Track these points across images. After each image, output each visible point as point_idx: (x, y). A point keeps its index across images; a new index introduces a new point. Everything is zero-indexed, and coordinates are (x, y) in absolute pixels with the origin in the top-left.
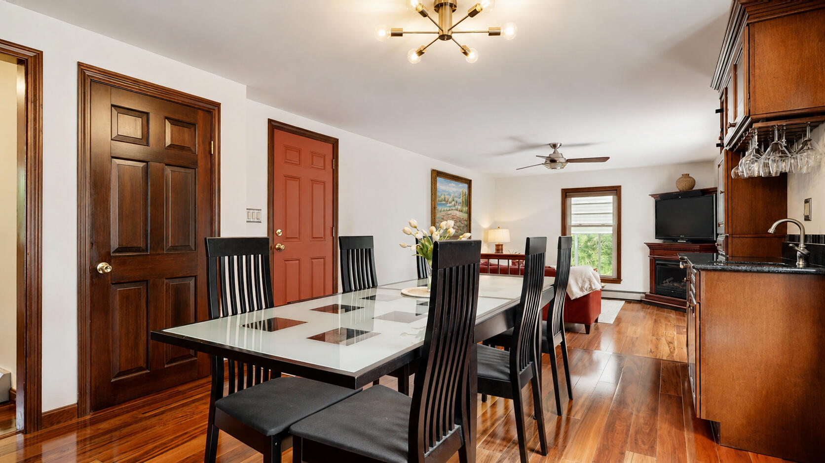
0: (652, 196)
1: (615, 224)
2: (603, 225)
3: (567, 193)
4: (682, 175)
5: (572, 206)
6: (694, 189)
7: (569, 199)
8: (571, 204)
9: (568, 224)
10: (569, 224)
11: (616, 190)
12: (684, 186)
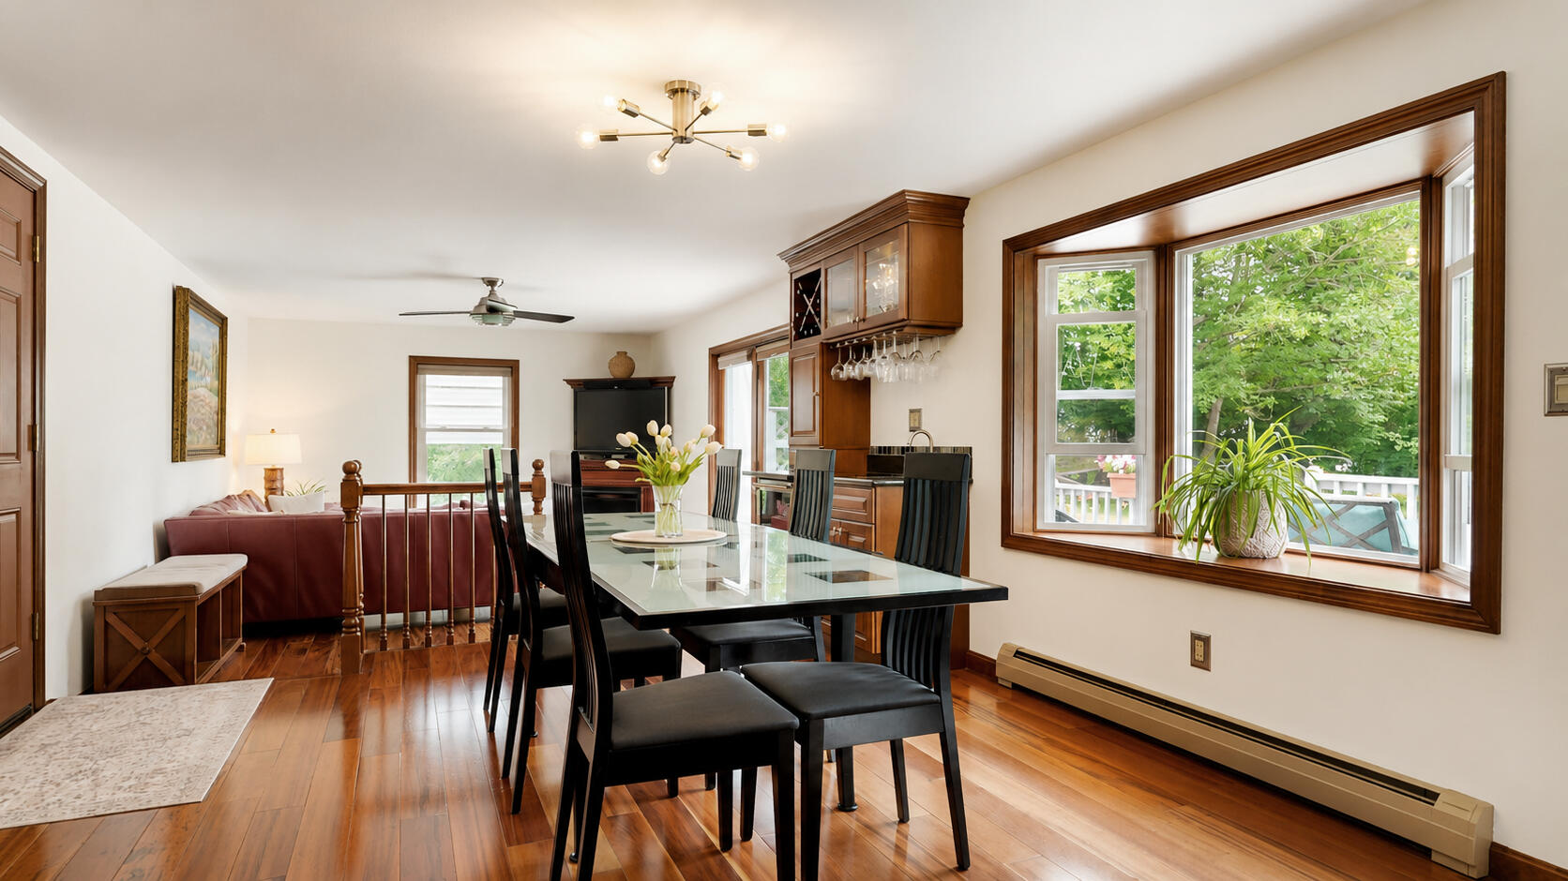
0: (569, 382)
1: (506, 426)
2: (486, 430)
3: (418, 365)
4: (618, 353)
5: (427, 389)
6: (633, 376)
7: (422, 376)
8: (425, 386)
9: (420, 424)
10: (422, 427)
11: (510, 368)
12: (620, 373)
